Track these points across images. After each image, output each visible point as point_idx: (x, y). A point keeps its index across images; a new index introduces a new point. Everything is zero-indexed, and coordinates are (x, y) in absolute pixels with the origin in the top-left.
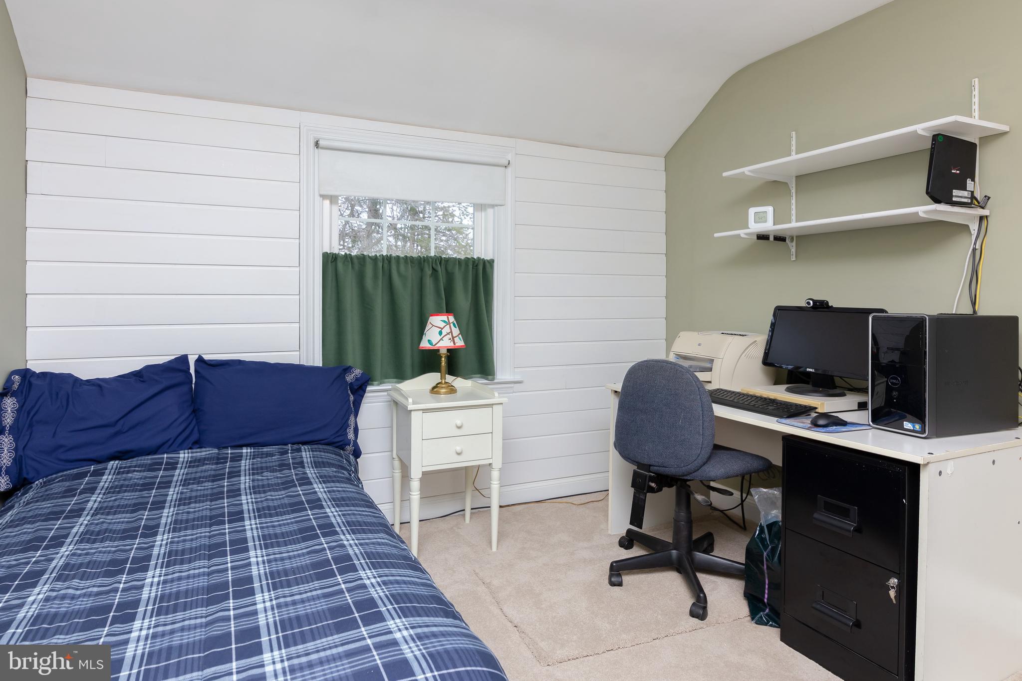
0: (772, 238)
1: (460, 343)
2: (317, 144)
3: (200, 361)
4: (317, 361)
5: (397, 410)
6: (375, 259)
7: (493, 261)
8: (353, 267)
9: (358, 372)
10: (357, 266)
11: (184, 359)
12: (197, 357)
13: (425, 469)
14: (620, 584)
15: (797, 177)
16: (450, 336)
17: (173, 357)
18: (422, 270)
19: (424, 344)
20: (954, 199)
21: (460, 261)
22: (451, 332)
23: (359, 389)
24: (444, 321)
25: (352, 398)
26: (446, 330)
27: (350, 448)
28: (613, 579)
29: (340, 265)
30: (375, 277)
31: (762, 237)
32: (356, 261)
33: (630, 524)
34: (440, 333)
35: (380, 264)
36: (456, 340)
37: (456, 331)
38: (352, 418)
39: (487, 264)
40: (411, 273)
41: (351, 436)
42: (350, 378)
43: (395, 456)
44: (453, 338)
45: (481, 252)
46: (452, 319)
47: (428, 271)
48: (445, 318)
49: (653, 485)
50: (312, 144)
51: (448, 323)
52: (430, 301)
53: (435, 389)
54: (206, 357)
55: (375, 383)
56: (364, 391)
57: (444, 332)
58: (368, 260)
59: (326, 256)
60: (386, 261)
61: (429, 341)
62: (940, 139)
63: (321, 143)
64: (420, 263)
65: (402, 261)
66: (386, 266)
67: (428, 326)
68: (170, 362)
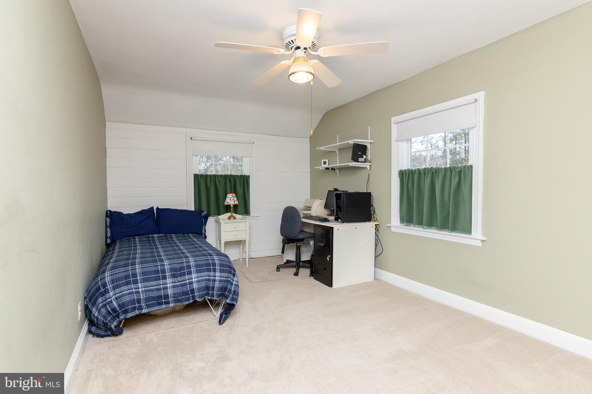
0: (330, 169)
1: (237, 202)
2: (191, 138)
3: (157, 208)
4: (193, 209)
5: (218, 224)
6: (210, 176)
7: (249, 176)
8: (203, 178)
9: (205, 213)
10: (205, 178)
11: (152, 208)
12: (156, 207)
13: (225, 241)
14: (279, 271)
15: (339, 149)
16: (233, 200)
17: (149, 207)
18: (226, 179)
19: (226, 203)
20: (359, 161)
21: (238, 176)
22: (234, 199)
23: (206, 218)
24: (232, 196)
25: (204, 220)
26: (232, 198)
27: (203, 235)
28: (277, 270)
29: (199, 178)
30: (211, 182)
31: (327, 169)
32: (204, 176)
33: (282, 253)
34: (230, 199)
35: (212, 177)
36: (235, 202)
37: (235, 199)
38: (204, 227)
39: (248, 177)
40: (222, 181)
41: (203, 232)
42: (203, 214)
43: (217, 239)
44: (234, 201)
45: (245, 173)
46: (234, 195)
47: (228, 180)
48: (232, 195)
49: (287, 242)
50: (190, 139)
51: (233, 196)
52: (228, 190)
53: (229, 218)
54: (159, 207)
55: (211, 216)
56: (208, 219)
57: (232, 199)
58: (208, 176)
59: (195, 175)
60: (214, 176)
61: (227, 202)
62: (355, 145)
63: (192, 138)
64: (226, 177)
65: (219, 177)
66: (214, 178)
67: (227, 197)
68: (149, 209)
